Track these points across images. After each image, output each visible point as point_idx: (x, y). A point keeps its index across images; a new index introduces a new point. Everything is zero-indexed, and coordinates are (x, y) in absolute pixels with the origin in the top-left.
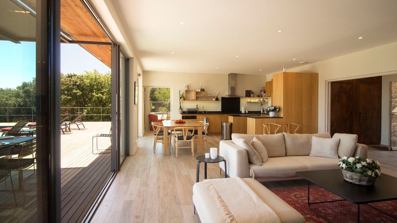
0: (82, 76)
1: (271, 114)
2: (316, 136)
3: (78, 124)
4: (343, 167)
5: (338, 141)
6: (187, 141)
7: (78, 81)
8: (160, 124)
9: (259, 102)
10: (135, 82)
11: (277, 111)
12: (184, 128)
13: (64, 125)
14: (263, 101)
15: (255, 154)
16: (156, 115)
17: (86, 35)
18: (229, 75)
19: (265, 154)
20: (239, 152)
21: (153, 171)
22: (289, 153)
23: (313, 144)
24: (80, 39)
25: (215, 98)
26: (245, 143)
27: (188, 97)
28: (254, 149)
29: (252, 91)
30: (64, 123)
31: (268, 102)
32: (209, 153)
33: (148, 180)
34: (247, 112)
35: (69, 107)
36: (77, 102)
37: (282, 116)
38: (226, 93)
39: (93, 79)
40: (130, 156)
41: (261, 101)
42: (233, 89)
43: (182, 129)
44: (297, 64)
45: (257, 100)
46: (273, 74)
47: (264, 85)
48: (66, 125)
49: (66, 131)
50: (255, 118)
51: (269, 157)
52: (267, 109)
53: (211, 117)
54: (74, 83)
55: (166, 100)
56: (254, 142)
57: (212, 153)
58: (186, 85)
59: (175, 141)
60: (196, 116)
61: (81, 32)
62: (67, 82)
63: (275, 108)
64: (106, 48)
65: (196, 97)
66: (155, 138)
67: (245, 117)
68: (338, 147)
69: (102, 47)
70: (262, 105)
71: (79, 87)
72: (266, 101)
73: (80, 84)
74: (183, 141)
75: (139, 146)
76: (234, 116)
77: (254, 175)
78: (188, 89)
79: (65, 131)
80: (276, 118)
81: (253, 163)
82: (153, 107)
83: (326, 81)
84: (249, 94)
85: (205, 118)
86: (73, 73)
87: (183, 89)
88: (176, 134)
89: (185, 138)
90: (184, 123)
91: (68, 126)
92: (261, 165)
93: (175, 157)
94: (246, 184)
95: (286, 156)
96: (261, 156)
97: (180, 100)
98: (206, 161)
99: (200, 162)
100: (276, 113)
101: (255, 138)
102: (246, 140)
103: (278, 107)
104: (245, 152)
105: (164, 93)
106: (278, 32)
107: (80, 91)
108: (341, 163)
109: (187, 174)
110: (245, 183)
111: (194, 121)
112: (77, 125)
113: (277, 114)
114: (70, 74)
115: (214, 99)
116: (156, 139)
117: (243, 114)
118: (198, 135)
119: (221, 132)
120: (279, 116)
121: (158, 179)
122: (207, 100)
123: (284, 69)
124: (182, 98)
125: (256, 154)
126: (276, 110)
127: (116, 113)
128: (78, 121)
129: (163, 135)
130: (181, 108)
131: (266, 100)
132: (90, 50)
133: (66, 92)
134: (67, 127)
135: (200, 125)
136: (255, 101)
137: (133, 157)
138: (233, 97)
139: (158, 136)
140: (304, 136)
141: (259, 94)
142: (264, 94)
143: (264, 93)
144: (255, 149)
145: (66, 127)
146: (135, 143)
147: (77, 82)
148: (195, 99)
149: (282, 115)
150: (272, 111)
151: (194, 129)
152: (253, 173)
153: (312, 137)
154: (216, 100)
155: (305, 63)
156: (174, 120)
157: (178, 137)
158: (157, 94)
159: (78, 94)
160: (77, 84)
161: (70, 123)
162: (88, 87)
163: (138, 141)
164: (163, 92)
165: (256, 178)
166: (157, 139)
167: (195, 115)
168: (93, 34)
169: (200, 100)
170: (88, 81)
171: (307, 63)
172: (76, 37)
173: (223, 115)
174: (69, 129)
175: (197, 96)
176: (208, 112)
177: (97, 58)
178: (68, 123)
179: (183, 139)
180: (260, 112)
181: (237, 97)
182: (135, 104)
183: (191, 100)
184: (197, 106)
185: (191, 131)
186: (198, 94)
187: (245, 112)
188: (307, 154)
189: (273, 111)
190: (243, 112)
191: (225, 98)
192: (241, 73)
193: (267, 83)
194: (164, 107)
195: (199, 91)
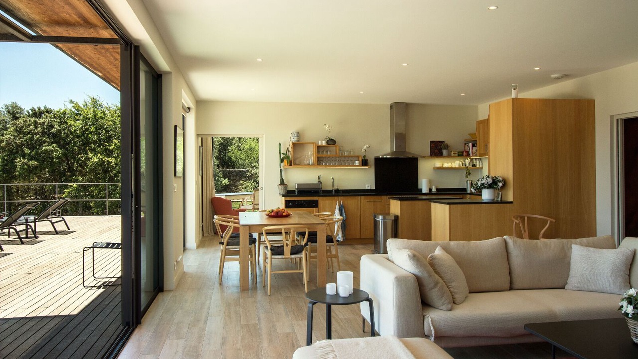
0: (64, 113)
1: (486, 195)
2: (581, 244)
3: (54, 220)
4: (627, 311)
5: (630, 254)
6: (293, 256)
7: (56, 123)
8: (234, 219)
9: (463, 169)
10: (176, 127)
11: (499, 187)
12: (285, 229)
13: (23, 224)
14: (471, 164)
15: (436, 284)
16: (229, 199)
17: (66, 24)
18: (391, 107)
19: (460, 284)
20: (401, 281)
21: (215, 324)
22: (517, 284)
23: (572, 261)
24: (54, 31)
25: (360, 159)
26: (413, 260)
27: (297, 158)
28: (433, 273)
29: (446, 142)
30: (22, 220)
31: (482, 168)
32: (336, 282)
33: (201, 344)
34: (434, 190)
35: (35, 183)
36: (52, 172)
37: (511, 199)
38: (385, 148)
39: (89, 119)
40: (166, 291)
41: (467, 164)
42: (400, 138)
43: (281, 229)
44: (543, 79)
45: (456, 163)
46: (490, 103)
47: (472, 128)
48: (27, 223)
49: (27, 237)
50: (448, 204)
51: (469, 293)
52: (476, 184)
53: (352, 202)
54: (44, 128)
55: (254, 164)
56: (434, 259)
57: (343, 283)
58: (294, 130)
59: (266, 258)
60: (317, 201)
61: (55, 17)
62: (30, 125)
63: (494, 180)
64: (111, 50)
65: (318, 157)
66: (222, 250)
67: (427, 201)
68: (630, 269)
69: (103, 48)
70: (469, 174)
71: (57, 138)
72: (478, 166)
73: (59, 131)
74: (283, 257)
75: (186, 269)
76: (401, 200)
77: (433, 332)
78: (298, 140)
79: (24, 238)
80: (498, 203)
81: (432, 304)
82: (226, 182)
83: (612, 117)
84: (437, 149)
85: (338, 204)
86: (45, 107)
87: (287, 141)
88: (267, 242)
89: (287, 250)
90: (287, 216)
91: (33, 225)
92: (450, 310)
93: (266, 293)
94: (407, 350)
95: (511, 288)
96: (451, 290)
97: (280, 167)
98: (328, 300)
99: (314, 303)
100: (497, 191)
101: (438, 248)
102: (416, 253)
103: (501, 179)
104: (412, 280)
105: (251, 149)
106: (489, 9)
107: (58, 147)
108: (625, 303)
109: (288, 330)
110: (405, 348)
111: (310, 213)
112: (53, 224)
113: (499, 195)
114: (37, 109)
115: (357, 163)
116: (223, 253)
117: (425, 195)
118: (317, 244)
119: (373, 237)
120: (504, 200)
121: (224, 342)
122: (340, 165)
123: (513, 91)
124: (285, 161)
125: (439, 285)
126: (497, 185)
127: (132, 195)
128: (55, 213)
129: (238, 244)
130: (282, 183)
131: (477, 162)
132: (76, 55)
133: (27, 151)
134: (29, 227)
135: (323, 222)
136: (453, 166)
137: (171, 294)
138: (402, 156)
139: (227, 247)
140: (554, 243)
141: (462, 149)
142: (471, 150)
143: (473, 145)
144: (437, 273)
145: (27, 227)
146: (177, 262)
147: (52, 126)
148: (315, 162)
149: (510, 197)
150: (488, 188)
151: (308, 229)
152: (432, 328)
153: (571, 248)
154: (363, 165)
155: (562, 77)
156: (266, 211)
157: (271, 249)
158: (233, 152)
159: (55, 154)
160: (53, 130)
161: (35, 219)
162: (78, 136)
163: (184, 259)
164: (248, 147)
165: (440, 338)
166: (226, 254)
167: (315, 198)
168: (82, 22)
169: (326, 166)
170: (79, 124)
171: (566, 76)
172: (45, 28)
173: (379, 197)
174: (34, 232)
175: (319, 155)
176: (344, 191)
177: (93, 72)
178: (31, 218)
179: (282, 253)
180: (465, 190)
181: (410, 156)
182: (175, 175)
183: (305, 165)
184: (319, 177)
185: (302, 234)
186: (321, 150)
187: (430, 190)
188: (560, 285)
189: (490, 187)
190: (425, 190)
191: (383, 158)
192: (420, 102)
193: (479, 123)
194: (249, 180)
195: (324, 143)
